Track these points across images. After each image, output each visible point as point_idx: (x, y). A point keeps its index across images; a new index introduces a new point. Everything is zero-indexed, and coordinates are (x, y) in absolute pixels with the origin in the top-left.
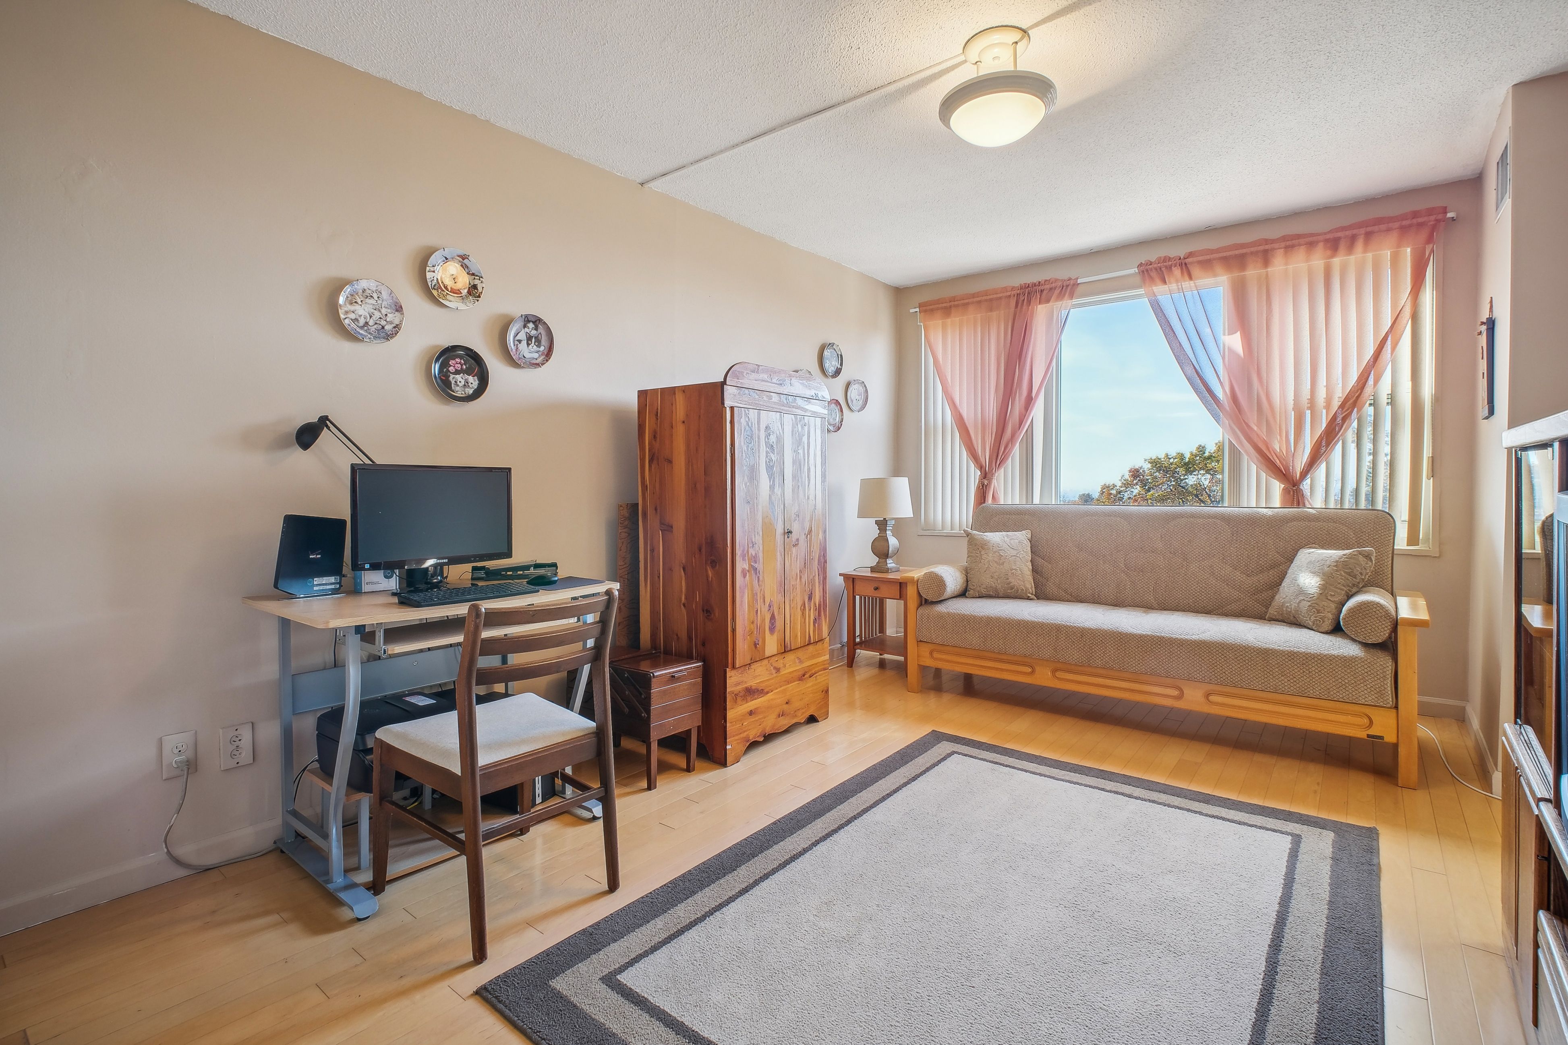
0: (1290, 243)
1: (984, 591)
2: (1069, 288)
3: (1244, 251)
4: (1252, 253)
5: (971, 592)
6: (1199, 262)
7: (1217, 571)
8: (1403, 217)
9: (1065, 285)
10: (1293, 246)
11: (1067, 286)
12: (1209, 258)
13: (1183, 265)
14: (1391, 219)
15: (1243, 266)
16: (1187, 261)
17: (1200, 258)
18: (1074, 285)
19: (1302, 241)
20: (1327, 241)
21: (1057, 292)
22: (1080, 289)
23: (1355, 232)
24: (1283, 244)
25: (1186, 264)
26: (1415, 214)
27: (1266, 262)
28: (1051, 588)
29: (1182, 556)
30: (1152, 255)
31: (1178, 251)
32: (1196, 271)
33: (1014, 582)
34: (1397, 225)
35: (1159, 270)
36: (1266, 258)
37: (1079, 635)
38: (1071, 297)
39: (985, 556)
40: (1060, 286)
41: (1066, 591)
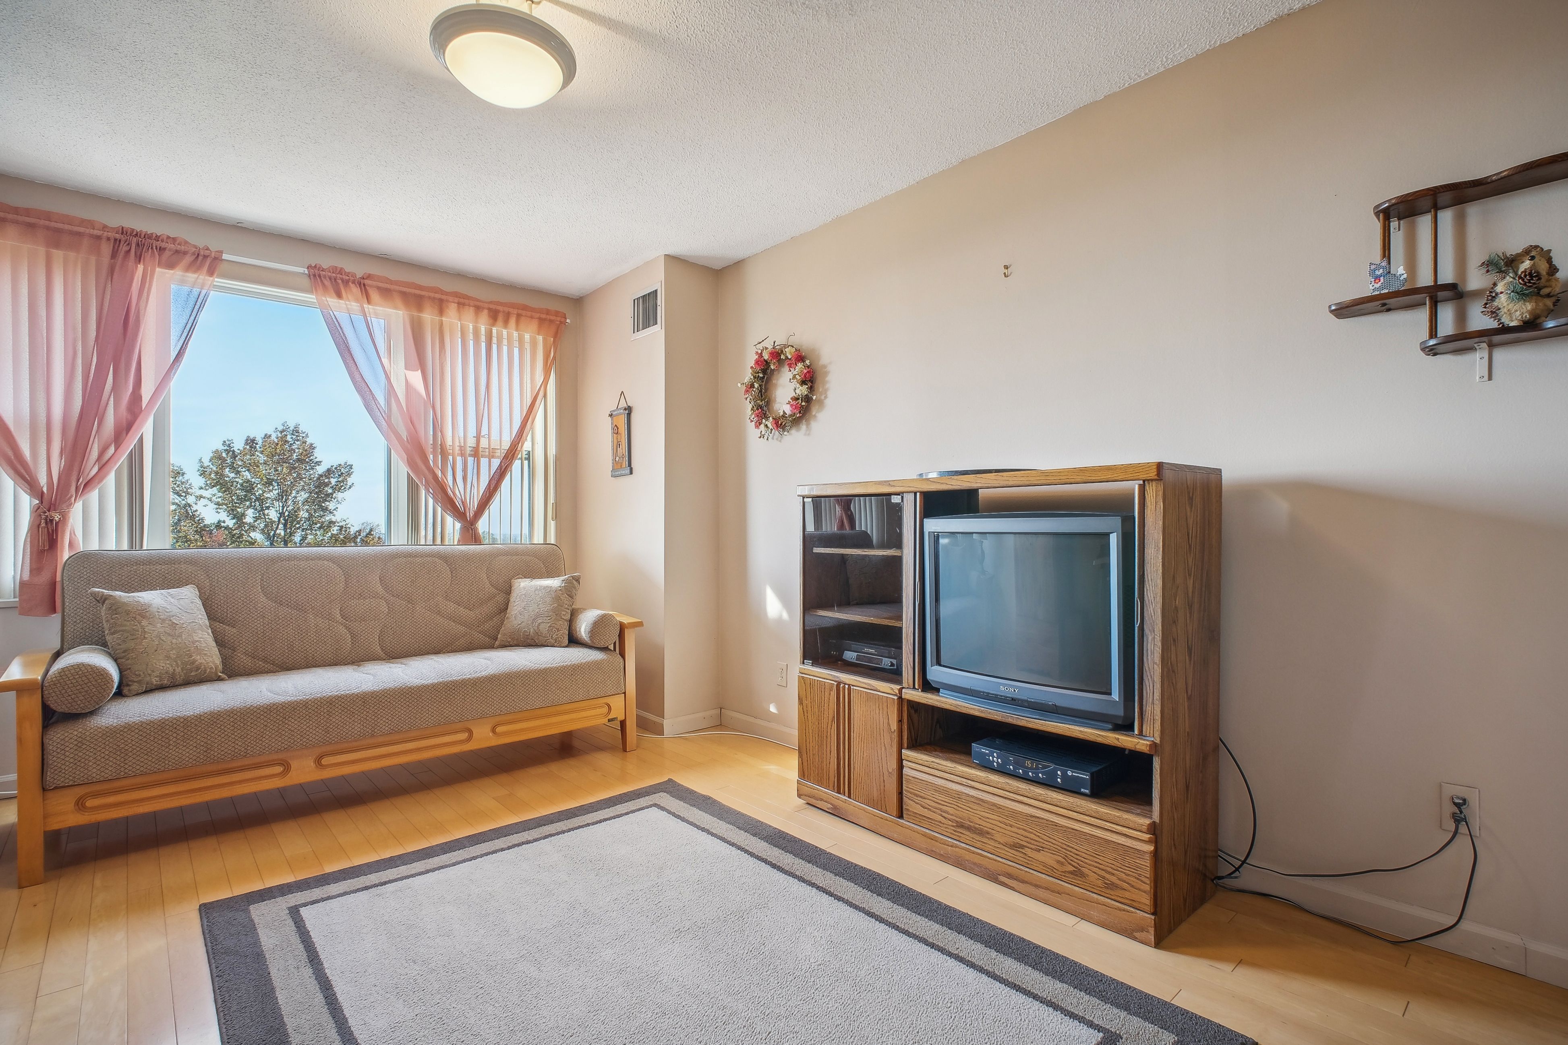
0: (463, 301)
1: (155, 681)
2: (208, 261)
3: (423, 293)
4: (429, 298)
5: (135, 687)
6: (379, 288)
7: (443, 609)
8: (540, 311)
9: (202, 253)
10: (464, 304)
11: (205, 257)
12: (389, 287)
13: (362, 285)
14: (533, 310)
15: (420, 308)
16: (367, 282)
17: (380, 285)
18: (215, 259)
19: (472, 303)
20: (490, 309)
21: (188, 259)
22: (222, 267)
23: (511, 310)
24: (456, 300)
25: (364, 285)
26: (548, 312)
27: (441, 312)
28: (242, 659)
29: (406, 598)
30: (326, 261)
31: (358, 269)
32: (375, 295)
33: (200, 660)
34: (538, 315)
35: (334, 281)
36: (441, 307)
37: (360, 703)
38: (211, 273)
39: (150, 627)
40: (194, 254)
41: (265, 660)
